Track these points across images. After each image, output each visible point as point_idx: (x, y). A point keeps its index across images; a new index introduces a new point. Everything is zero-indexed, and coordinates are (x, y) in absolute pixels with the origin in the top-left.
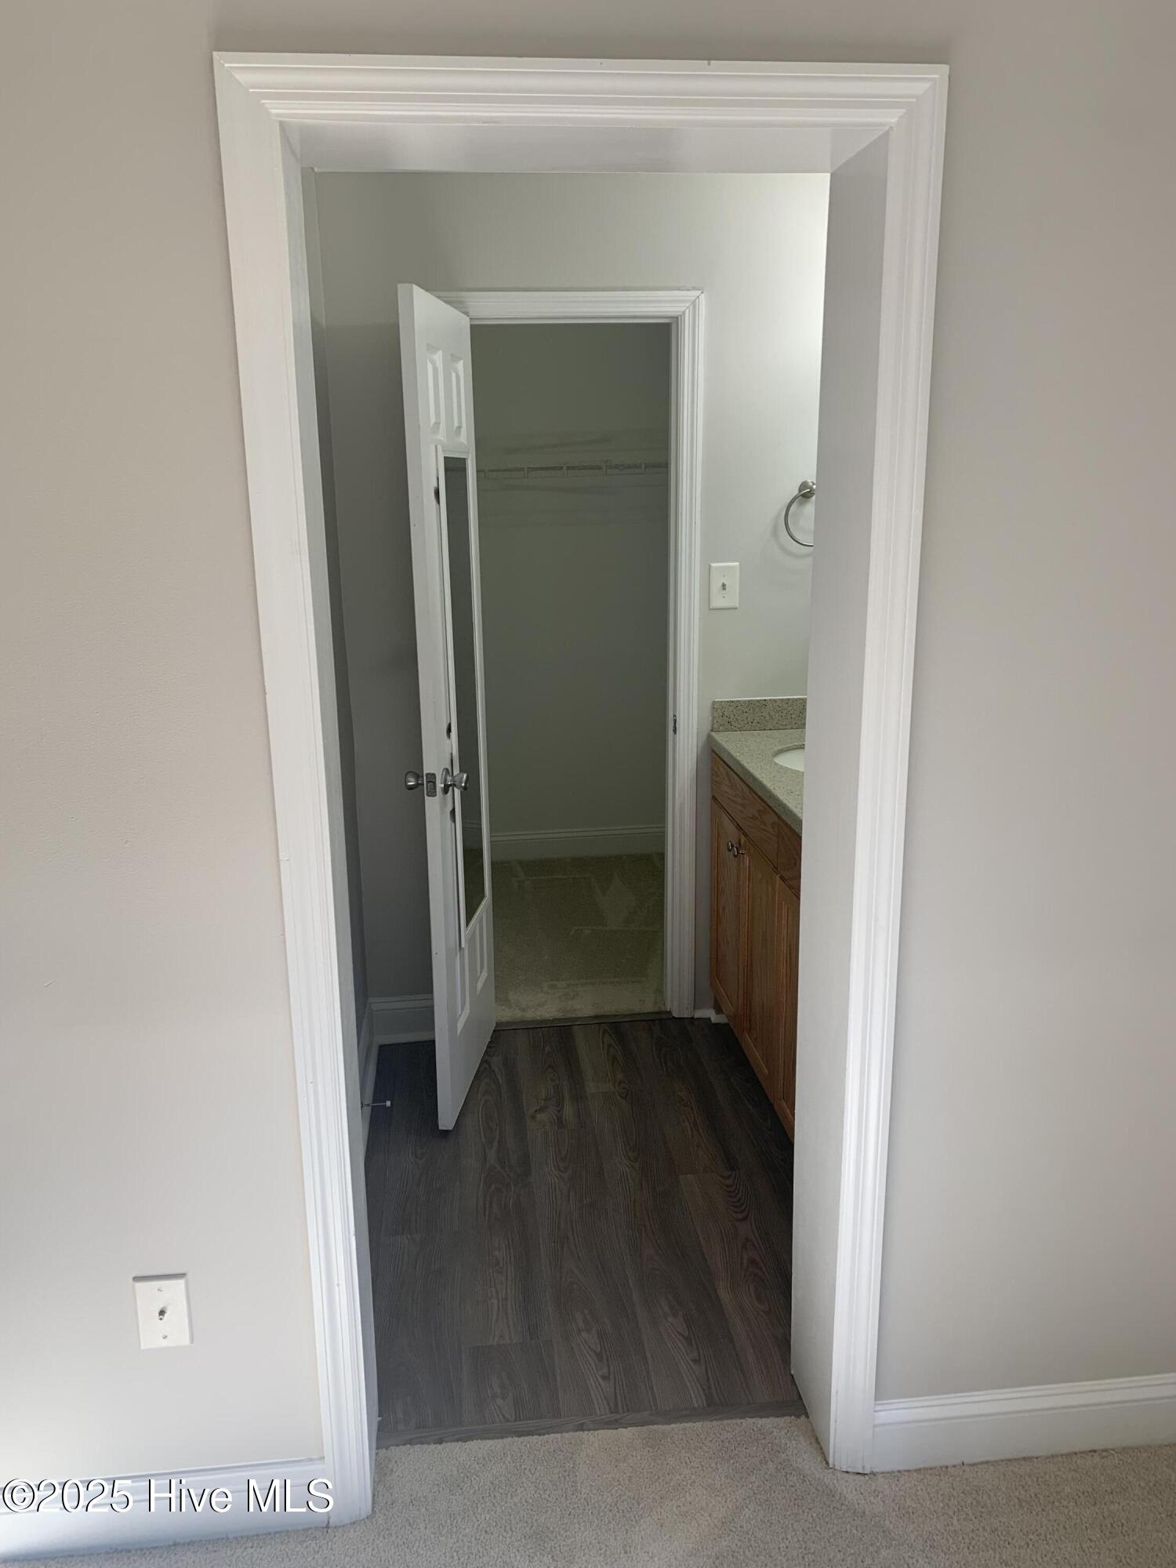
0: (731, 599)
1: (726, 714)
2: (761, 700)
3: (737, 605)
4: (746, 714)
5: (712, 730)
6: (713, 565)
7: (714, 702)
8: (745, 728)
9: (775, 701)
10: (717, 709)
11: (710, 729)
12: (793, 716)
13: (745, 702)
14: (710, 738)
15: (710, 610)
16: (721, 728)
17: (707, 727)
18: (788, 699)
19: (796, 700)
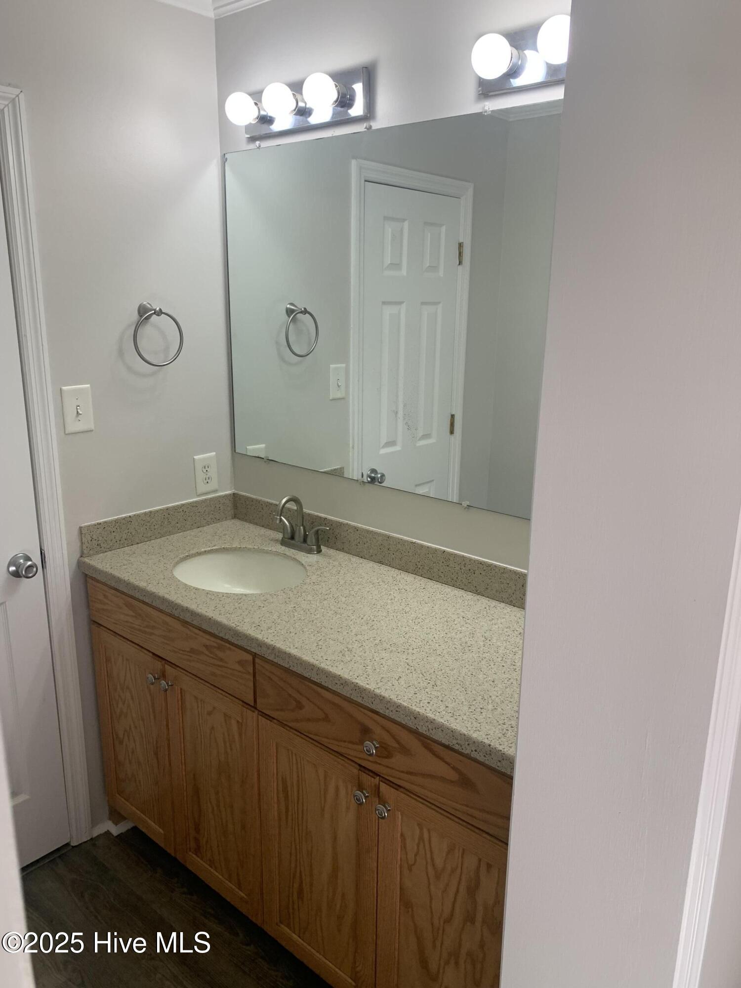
0: (87, 423)
1: (94, 537)
2: (126, 517)
3: (93, 427)
4: (115, 534)
5: (81, 556)
6: (64, 388)
7: (81, 528)
8: (114, 548)
9: (138, 516)
10: (85, 534)
11: (79, 555)
12: (156, 527)
13: (111, 522)
14: (80, 565)
15: (67, 435)
16: (91, 552)
17: (77, 555)
18: (151, 512)
19: (157, 511)
